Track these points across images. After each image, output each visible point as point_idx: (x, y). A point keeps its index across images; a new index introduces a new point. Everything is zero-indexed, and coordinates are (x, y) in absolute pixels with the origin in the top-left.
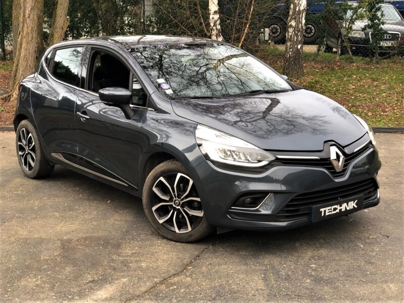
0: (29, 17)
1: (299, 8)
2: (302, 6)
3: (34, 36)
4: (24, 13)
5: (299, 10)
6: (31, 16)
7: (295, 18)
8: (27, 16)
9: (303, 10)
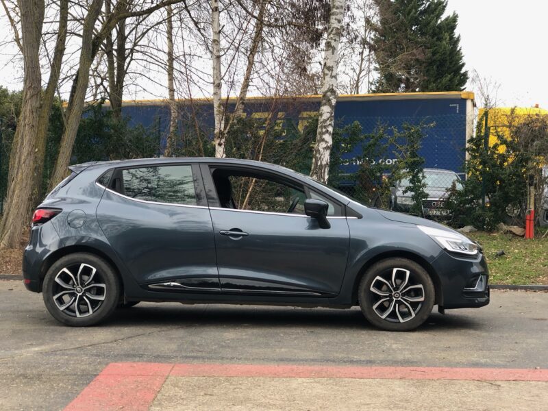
0: (24, 162)
1: (321, 163)
2: (324, 160)
3: (29, 182)
4: (20, 158)
5: (321, 165)
6: (27, 162)
7: (316, 173)
8: (22, 161)
9: (325, 165)
